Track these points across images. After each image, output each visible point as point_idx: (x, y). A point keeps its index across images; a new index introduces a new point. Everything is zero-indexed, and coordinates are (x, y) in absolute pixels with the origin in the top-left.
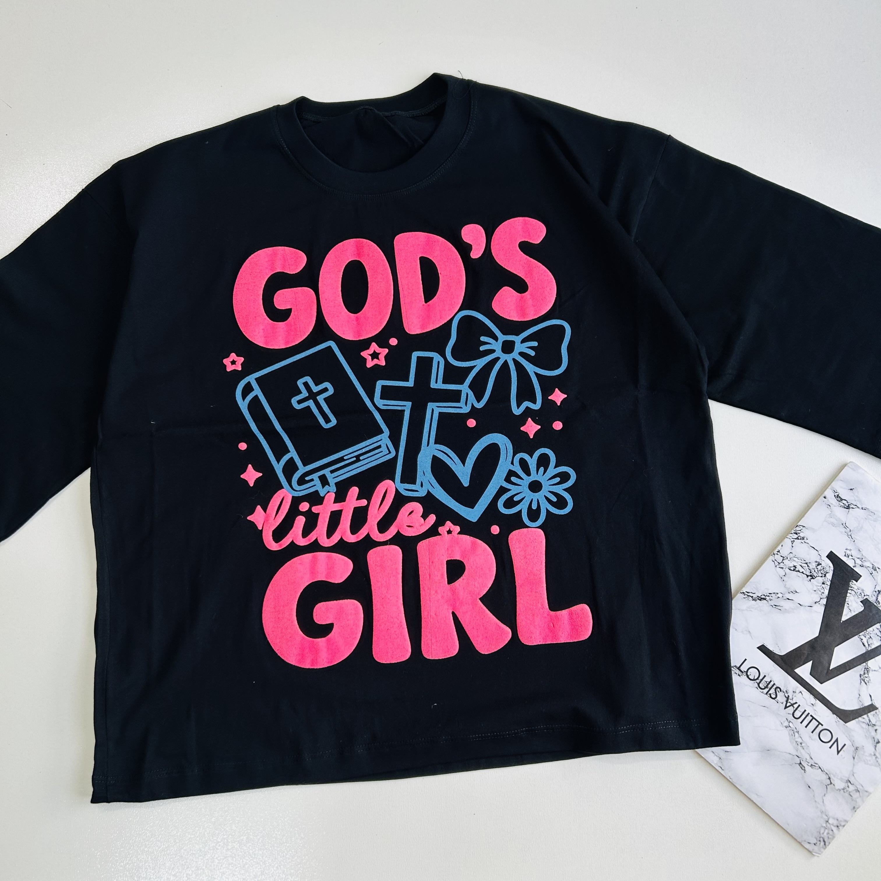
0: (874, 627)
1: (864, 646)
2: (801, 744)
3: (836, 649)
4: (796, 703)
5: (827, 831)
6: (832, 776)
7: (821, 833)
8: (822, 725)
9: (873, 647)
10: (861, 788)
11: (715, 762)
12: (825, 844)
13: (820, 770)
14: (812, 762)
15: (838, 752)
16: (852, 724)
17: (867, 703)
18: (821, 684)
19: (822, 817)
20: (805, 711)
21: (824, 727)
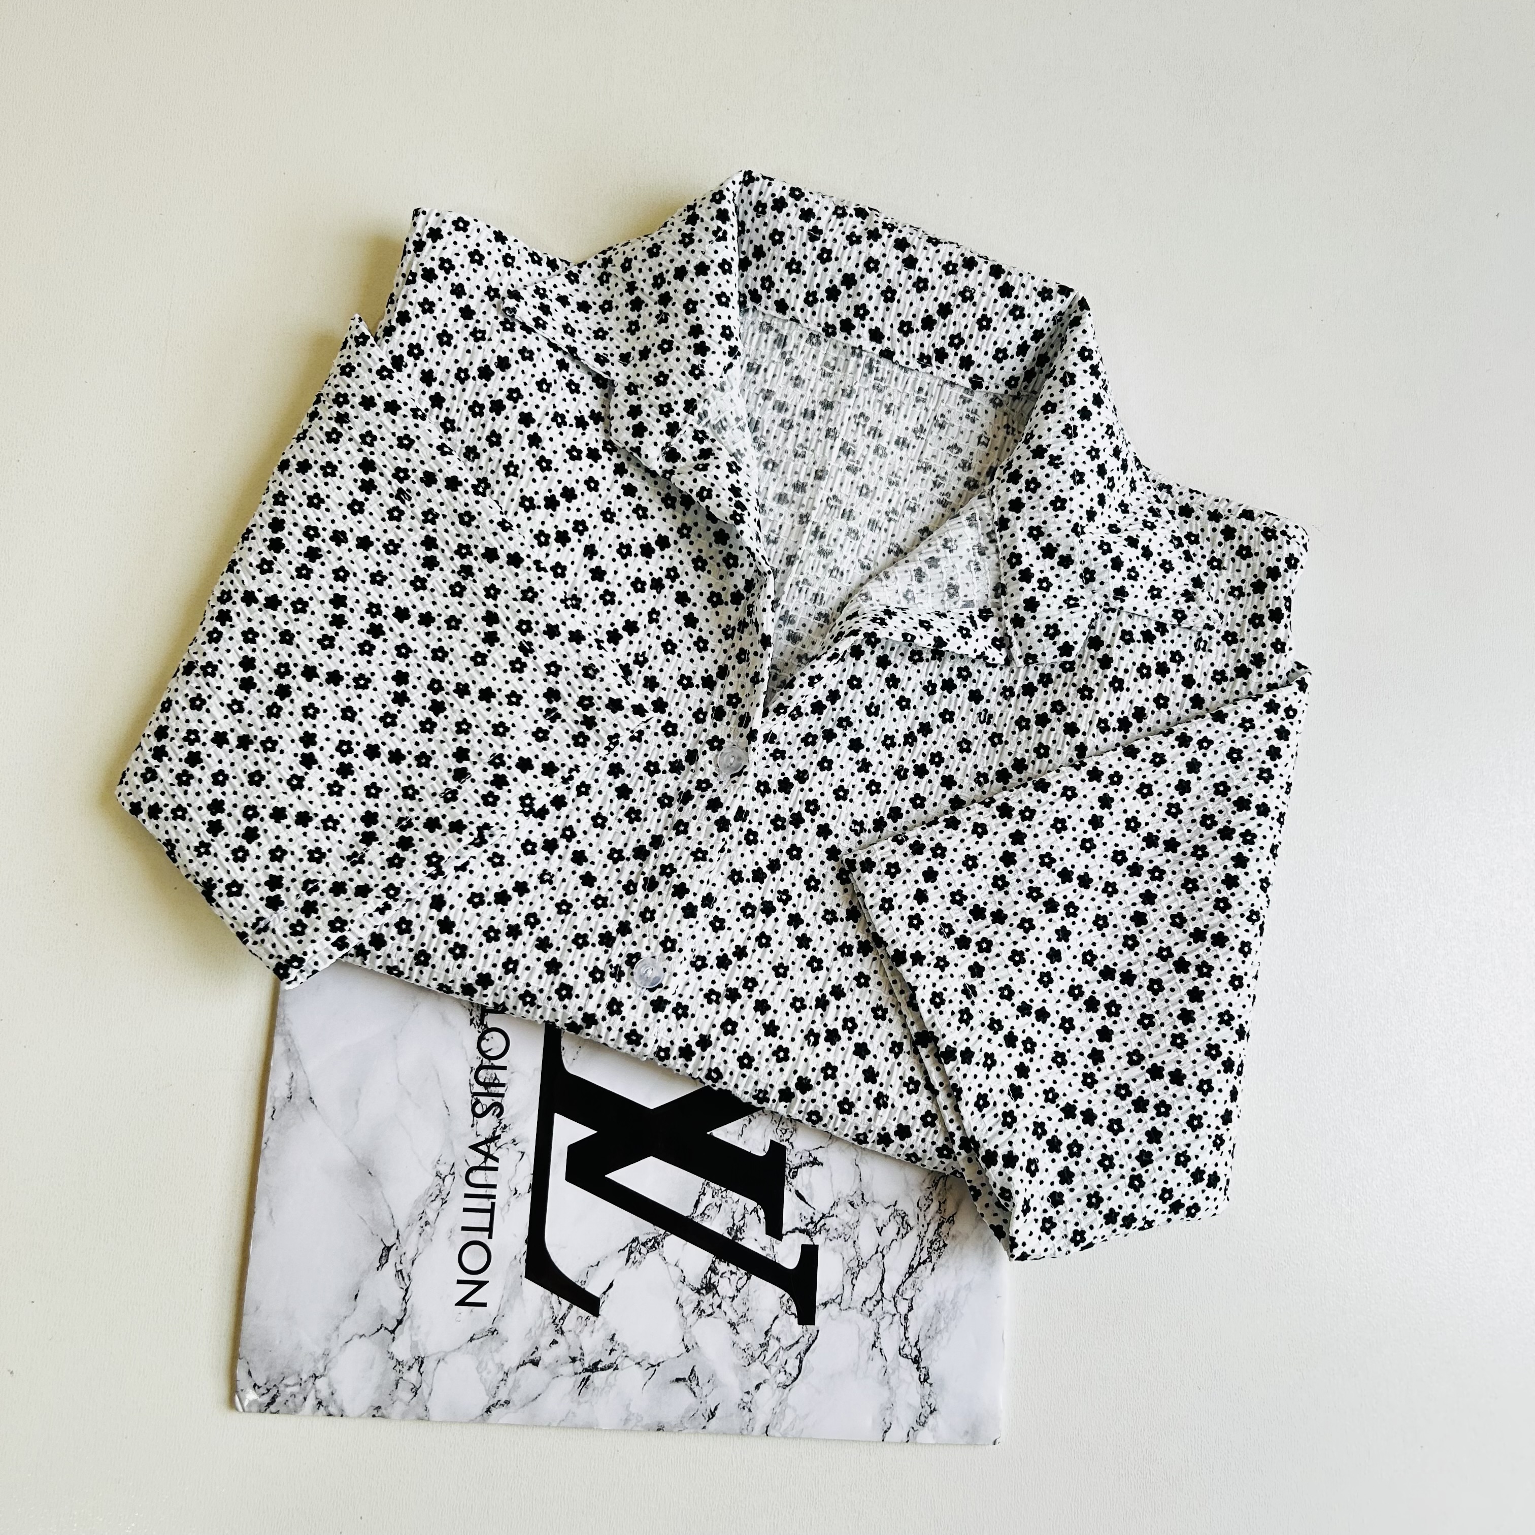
0: (743, 1198)
1: (696, 1206)
2: (427, 1223)
3: (651, 1160)
4: (496, 1160)
5: (296, 1389)
6: (407, 1323)
7: (286, 1382)
8: (490, 1237)
9: (706, 1224)
10: (426, 1395)
11: (277, 1095)
12: (269, 1405)
13: (403, 1293)
14: (406, 1267)
15: (462, 1303)
16: (535, 1292)
17: (594, 1288)
18: (568, 1179)
19: (316, 1361)
20: (494, 1186)
21: (489, 1243)
